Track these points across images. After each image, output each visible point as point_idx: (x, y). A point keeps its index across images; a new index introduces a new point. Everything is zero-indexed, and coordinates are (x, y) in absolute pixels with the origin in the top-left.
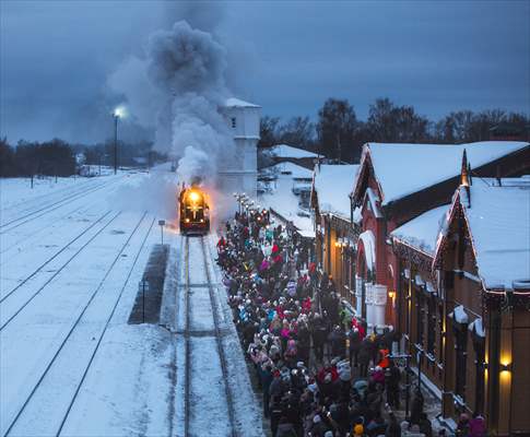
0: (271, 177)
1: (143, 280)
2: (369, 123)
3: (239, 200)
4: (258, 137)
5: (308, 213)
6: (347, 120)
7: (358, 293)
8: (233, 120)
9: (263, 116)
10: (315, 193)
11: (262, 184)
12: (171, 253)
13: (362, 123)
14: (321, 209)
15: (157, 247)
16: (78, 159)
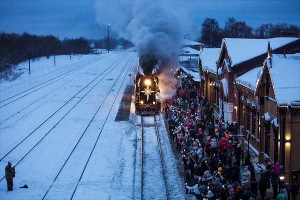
0: (180, 54)
1: (122, 101)
2: (225, 29)
5: (197, 70)
6: (215, 28)
7: (220, 107)
10: (200, 61)
13: (222, 29)
14: (203, 68)
15: (128, 86)
16: (92, 46)
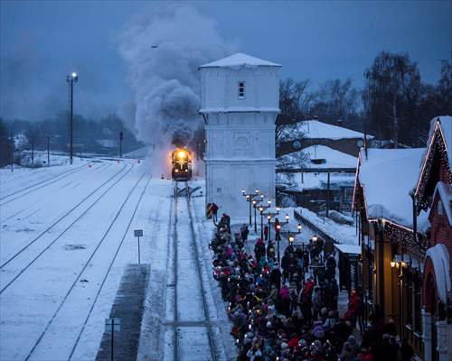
0: (297, 167)
1: (112, 316)
2: (440, 88)
3: (250, 200)
4: (278, 110)
5: (349, 218)
6: (407, 83)
7: (425, 335)
8: (241, 85)
9: (284, 79)
10: (360, 190)
11: (283, 177)
12: (152, 277)
13: (429, 87)
14: (369, 212)
15: (132, 267)
16: (17, 142)
